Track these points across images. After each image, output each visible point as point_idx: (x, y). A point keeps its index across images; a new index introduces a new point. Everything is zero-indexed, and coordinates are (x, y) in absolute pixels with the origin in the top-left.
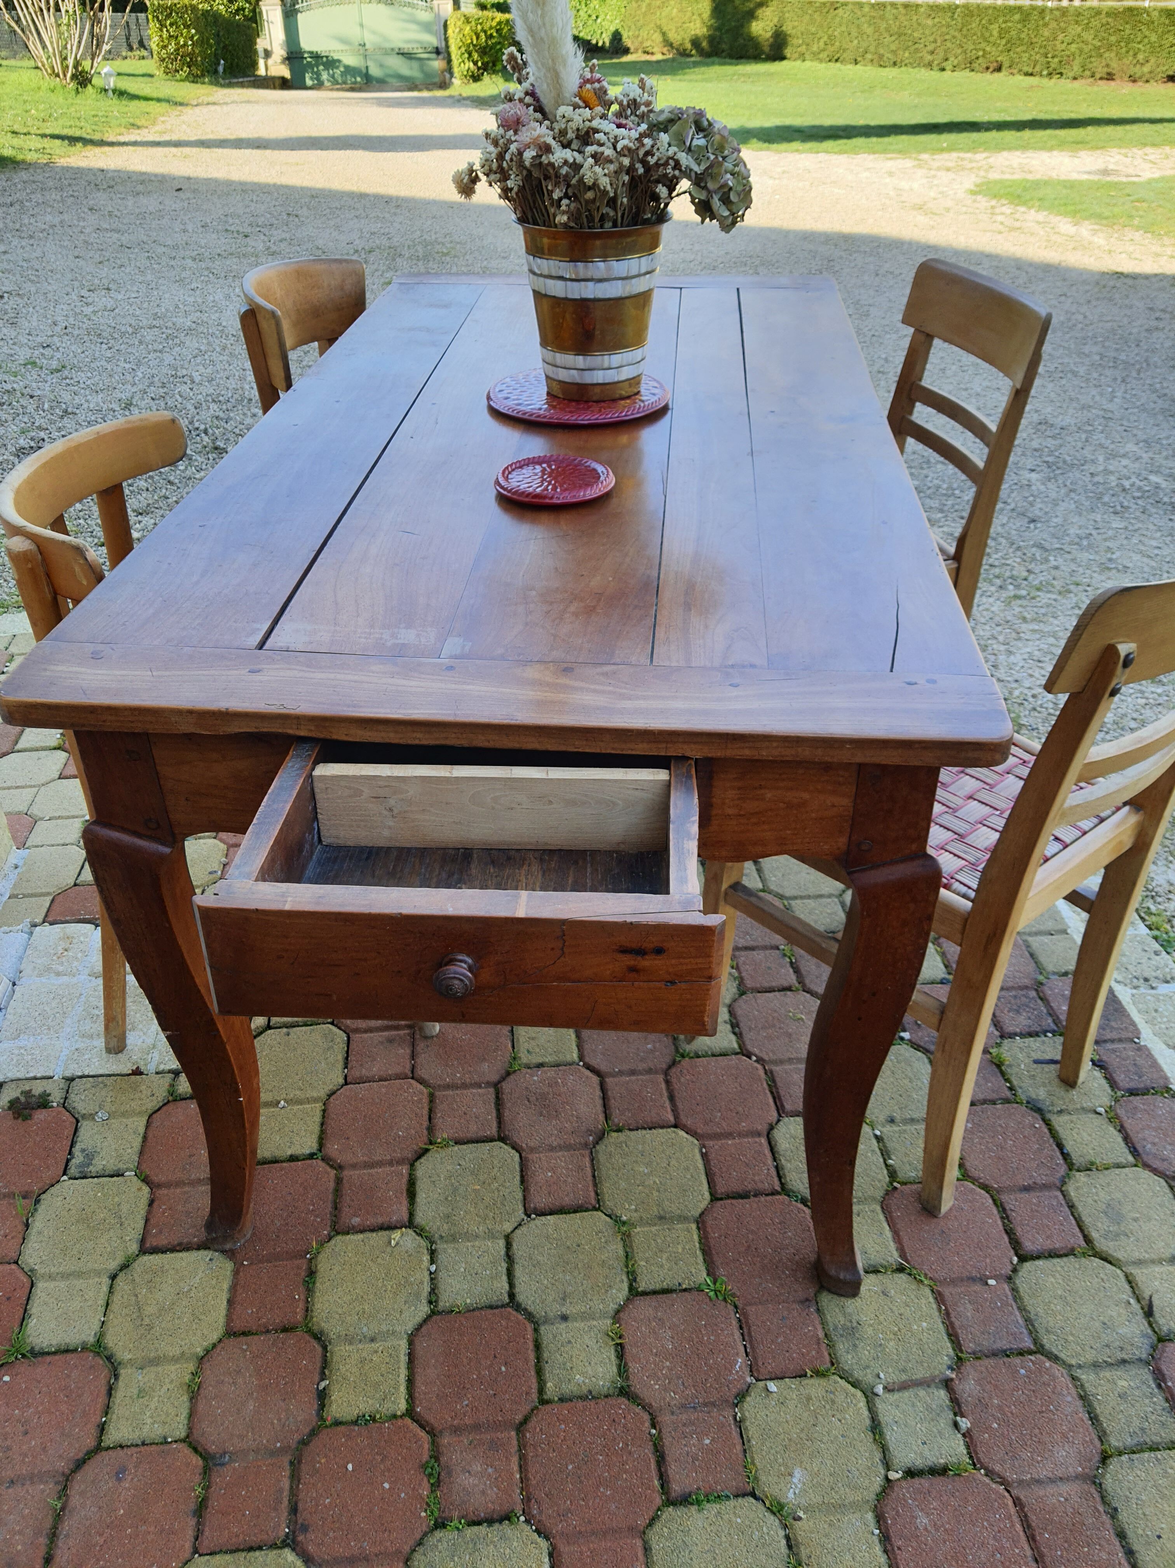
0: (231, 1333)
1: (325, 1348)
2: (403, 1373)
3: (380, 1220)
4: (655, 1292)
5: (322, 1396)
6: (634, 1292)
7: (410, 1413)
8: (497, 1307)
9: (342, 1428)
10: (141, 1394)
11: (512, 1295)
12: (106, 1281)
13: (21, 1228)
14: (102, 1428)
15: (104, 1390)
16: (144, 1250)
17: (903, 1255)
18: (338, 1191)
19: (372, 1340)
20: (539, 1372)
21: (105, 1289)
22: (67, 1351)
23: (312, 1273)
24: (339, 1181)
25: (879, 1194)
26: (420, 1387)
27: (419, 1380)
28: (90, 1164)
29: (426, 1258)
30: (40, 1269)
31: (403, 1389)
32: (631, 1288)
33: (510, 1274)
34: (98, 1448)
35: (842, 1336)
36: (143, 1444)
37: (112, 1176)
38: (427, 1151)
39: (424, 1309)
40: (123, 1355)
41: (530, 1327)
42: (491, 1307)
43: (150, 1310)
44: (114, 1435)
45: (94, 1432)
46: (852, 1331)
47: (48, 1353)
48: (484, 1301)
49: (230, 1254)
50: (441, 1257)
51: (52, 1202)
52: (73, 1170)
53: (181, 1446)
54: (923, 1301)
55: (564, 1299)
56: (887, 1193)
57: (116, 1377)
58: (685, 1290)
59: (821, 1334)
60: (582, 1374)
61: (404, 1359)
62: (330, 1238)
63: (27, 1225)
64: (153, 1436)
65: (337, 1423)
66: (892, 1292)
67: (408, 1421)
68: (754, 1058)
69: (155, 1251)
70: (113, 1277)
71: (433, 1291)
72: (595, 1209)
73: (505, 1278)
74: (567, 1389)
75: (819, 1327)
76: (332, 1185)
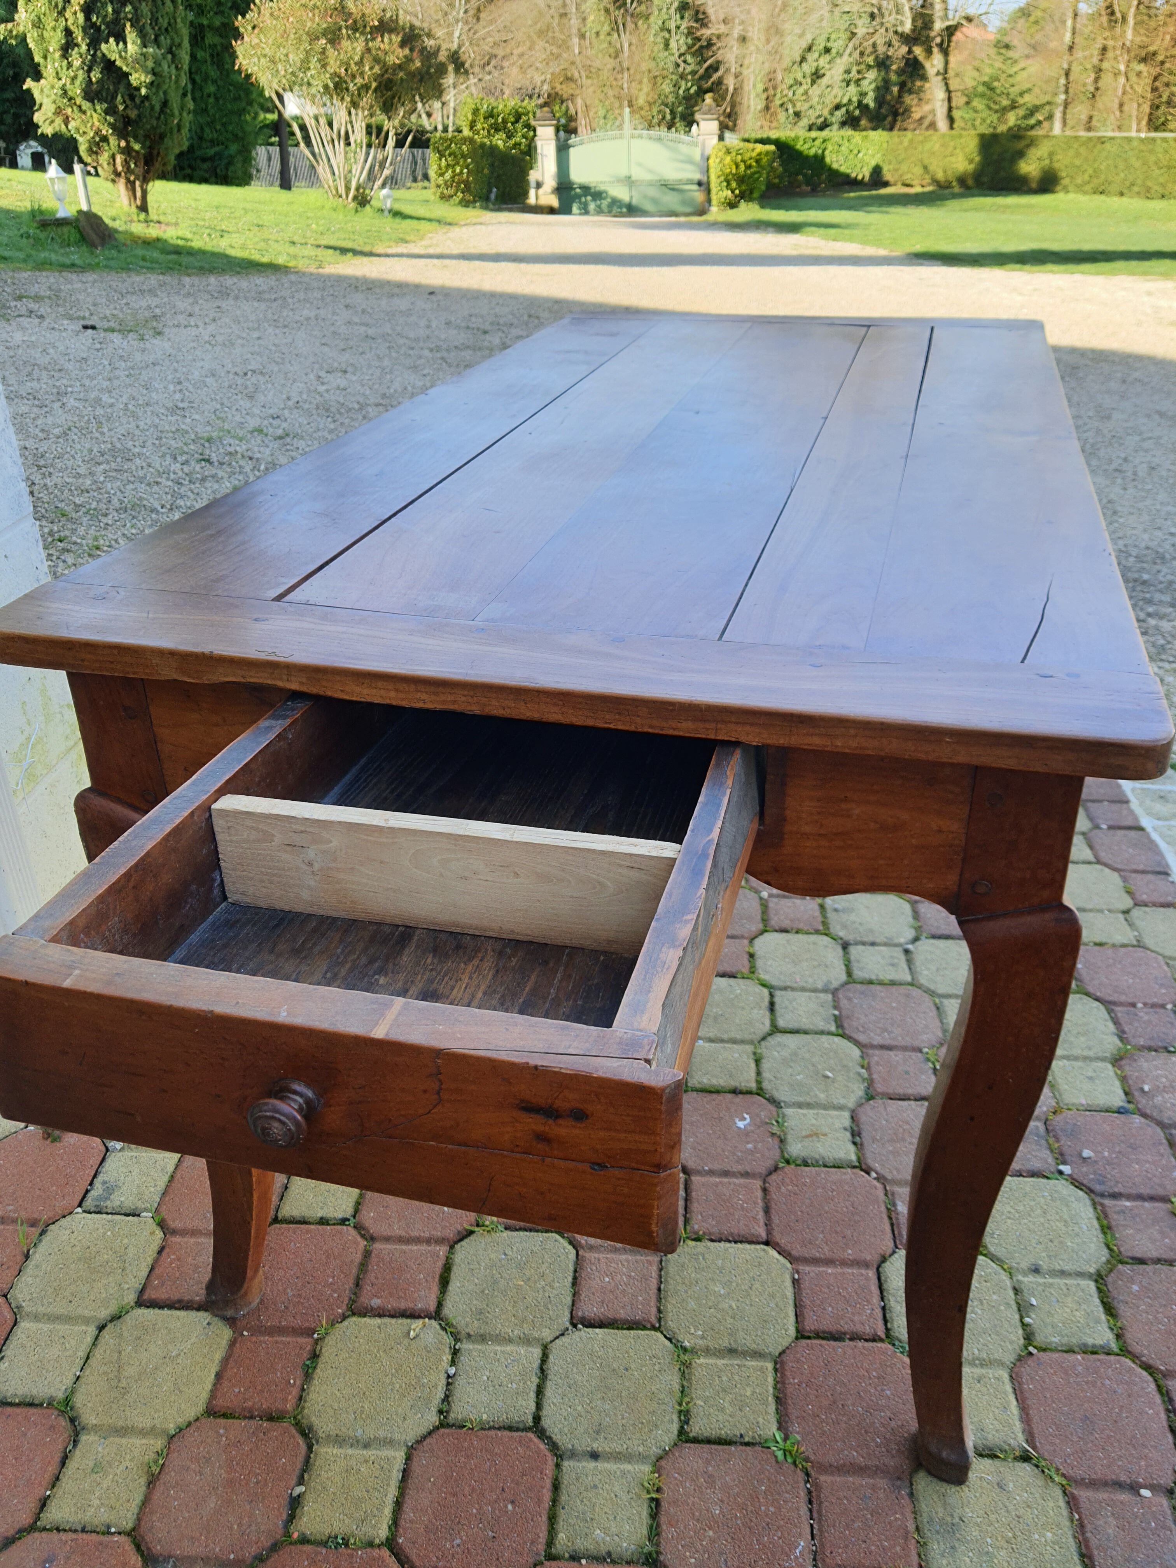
0: (211, 1412)
1: (310, 1447)
2: (392, 1492)
3: (403, 1305)
4: (709, 1441)
5: (295, 1503)
6: (684, 1437)
7: (391, 1544)
8: (518, 1430)
9: (307, 1548)
10: (97, 1467)
11: (537, 1418)
12: (92, 1330)
13: (20, 1258)
14: (44, 1503)
15: (57, 1458)
16: (142, 1302)
17: (1030, 1440)
18: (363, 1266)
19: (366, 1446)
20: (552, 1519)
21: (89, 1340)
22: (31, 1405)
23: (315, 1356)
24: (367, 1254)
25: (1009, 1358)
26: (408, 1513)
27: (407, 1507)
28: (106, 1199)
29: (447, 1357)
30: (27, 1307)
31: (388, 1511)
32: (681, 1432)
33: (540, 1391)
34: (32, 1528)
35: (938, 1532)
36: (83, 1530)
37: (127, 1215)
38: (472, 1232)
39: (433, 1419)
40: (89, 1418)
41: (551, 1460)
42: (510, 1428)
43: (130, 1371)
44: (55, 1514)
45: (32, 1504)
46: (952, 1529)
47: (11, 1404)
48: (503, 1419)
49: (231, 1322)
50: (463, 1359)
51: (59, 1233)
52: (89, 1203)
53: (122, 1539)
54: (1051, 1504)
55: (598, 1433)
56: (1020, 1359)
57: (75, 1443)
58: (747, 1444)
59: (911, 1527)
60: (605, 1530)
61: (396, 1476)
62: (344, 1318)
63: (27, 1256)
64: (96, 1521)
65: (304, 1540)
66: (1011, 1485)
67: (385, 1553)
68: (874, 1175)
69: (153, 1304)
70: (101, 1328)
71: (446, 1399)
72: (654, 1328)
73: (532, 1395)
74: (581, 1545)
75: (910, 1516)
76: (358, 1257)
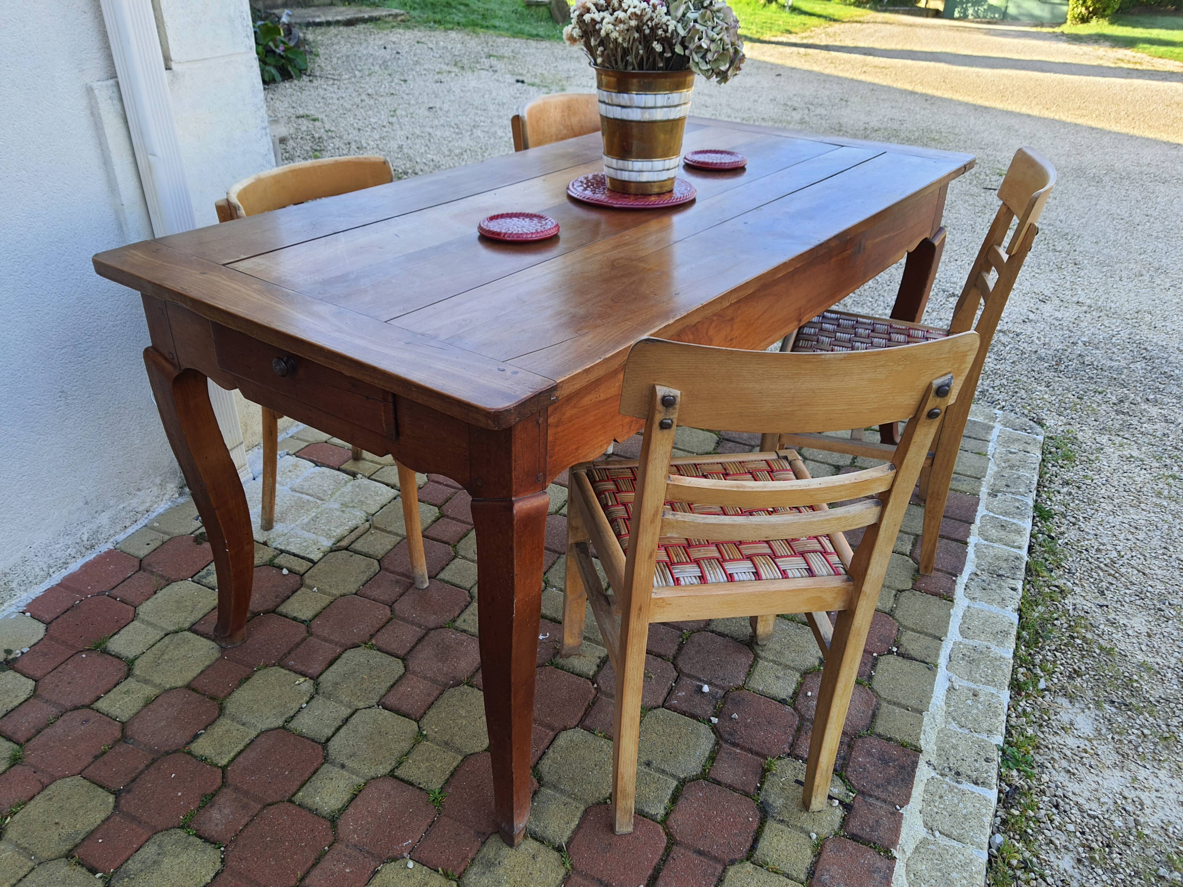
0: (189, 687)
1: (219, 716)
2: (240, 747)
3: (303, 668)
4: (402, 780)
5: (196, 736)
6: (392, 774)
7: (224, 768)
8: (316, 742)
9: (189, 757)
10: (127, 692)
11: (328, 740)
12: (162, 634)
13: (152, 592)
14: (99, 698)
15: (114, 683)
16: (190, 629)
17: (569, 843)
18: (298, 645)
19: (243, 724)
20: (303, 785)
21: (158, 638)
22: (118, 657)
23: (248, 678)
24: (304, 639)
25: (591, 800)
26: (240, 759)
27: (242, 756)
28: (205, 578)
29: (306, 698)
30: (141, 615)
31: (232, 754)
32: (392, 771)
33: (338, 729)
34: (88, 707)
35: (482, 863)
36: (107, 715)
37: (209, 588)
38: (360, 646)
39: (280, 722)
40: (137, 671)
41: (321, 760)
42: (313, 740)
43: (166, 657)
44: (101, 705)
45: (93, 697)
46: (490, 865)
47: (111, 655)
48: (312, 735)
49: (223, 649)
50: (314, 702)
51: (175, 587)
52: (196, 578)
53: (119, 724)
54: (554, 875)
55: (351, 756)
56: (599, 804)
57: (126, 679)
58: (421, 788)
59: (470, 855)
60: (322, 799)
61: (247, 740)
62: (274, 665)
63: (155, 593)
64: (113, 713)
65: (190, 753)
66: (540, 859)
67: (220, 771)
68: (596, 686)
69: (196, 632)
70: (166, 635)
71: (292, 717)
72: (415, 720)
73: (333, 729)
74: (308, 801)
75: (474, 851)
76: (298, 640)
